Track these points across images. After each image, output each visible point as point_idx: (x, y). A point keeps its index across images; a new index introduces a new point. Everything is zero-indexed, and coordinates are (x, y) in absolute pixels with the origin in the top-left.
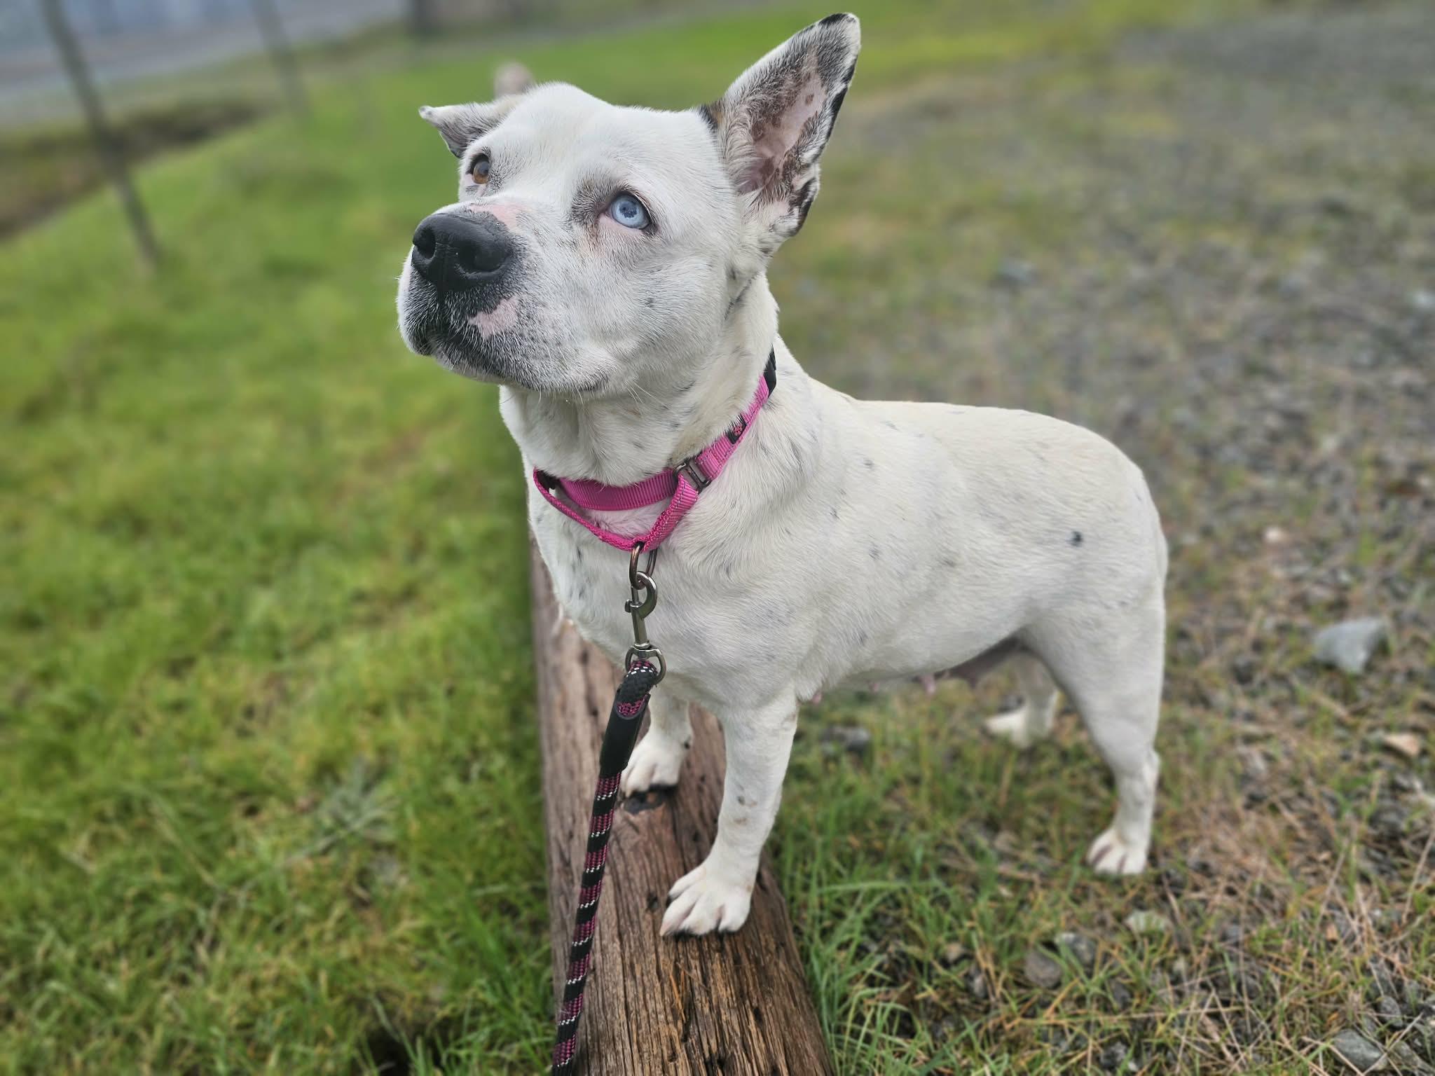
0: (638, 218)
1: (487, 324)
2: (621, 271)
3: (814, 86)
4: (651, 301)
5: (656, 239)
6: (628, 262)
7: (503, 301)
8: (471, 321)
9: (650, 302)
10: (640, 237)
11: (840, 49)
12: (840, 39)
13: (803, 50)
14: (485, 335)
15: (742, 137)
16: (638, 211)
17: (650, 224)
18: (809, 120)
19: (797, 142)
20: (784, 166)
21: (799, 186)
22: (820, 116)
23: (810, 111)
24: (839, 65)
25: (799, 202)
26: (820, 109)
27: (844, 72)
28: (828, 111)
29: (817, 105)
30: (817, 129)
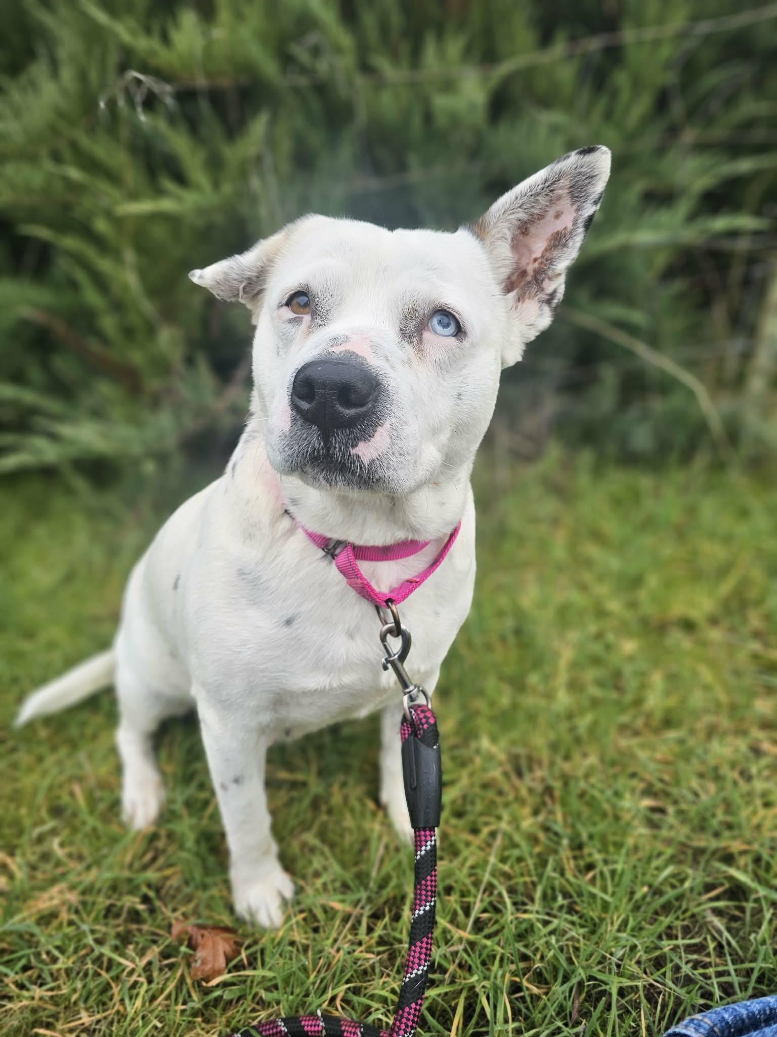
0: (452, 329)
1: (365, 452)
2: (441, 375)
3: (566, 204)
4: (460, 394)
5: (466, 343)
6: (445, 367)
7: (379, 429)
8: (353, 451)
9: (459, 396)
10: (455, 344)
11: (592, 177)
12: (593, 169)
13: (560, 176)
14: (366, 460)
15: (504, 250)
16: (452, 323)
17: (460, 332)
18: (557, 233)
19: (546, 250)
20: (535, 271)
21: (550, 290)
22: (571, 232)
23: (559, 226)
24: (590, 189)
25: (549, 302)
26: (570, 226)
27: (595, 196)
28: (581, 230)
29: (566, 221)
30: (570, 243)
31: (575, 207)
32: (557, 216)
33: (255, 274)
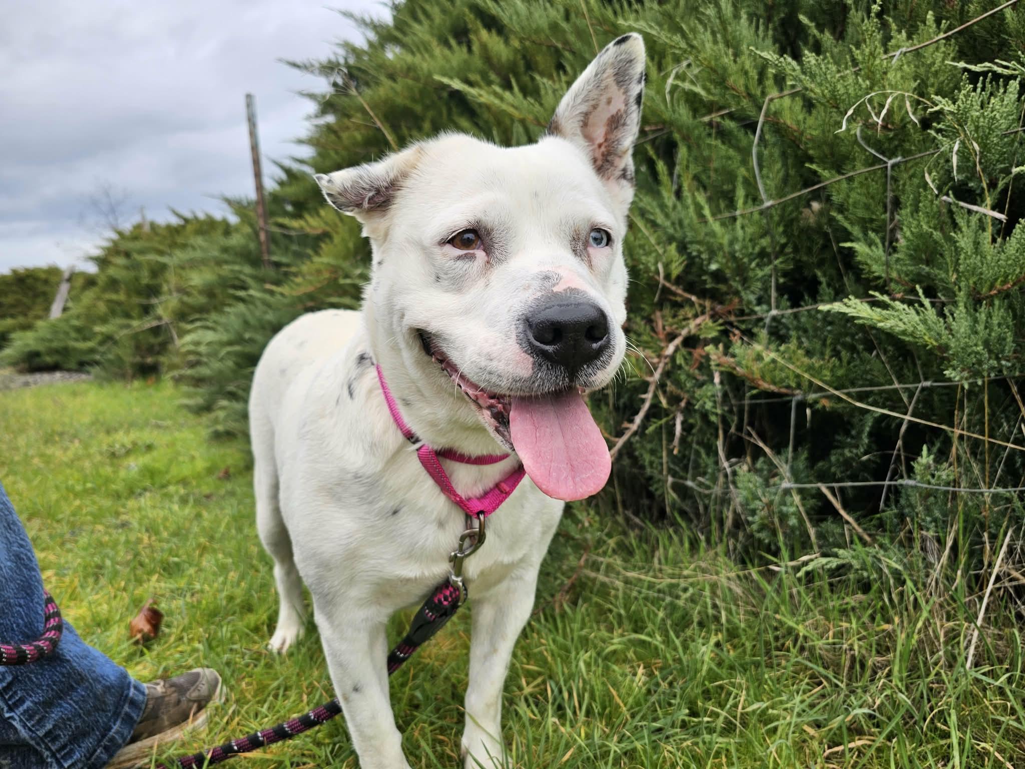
1: (603, 376)
3: (613, 90)
8: (592, 379)
12: (631, 54)
16: (604, 236)
17: (610, 241)
18: (613, 116)
19: (606, 134)
20: (603, 155)
21: (622, 166)
22: (626, 112)
23: (613, 110)
24: (631, 72)
25: (624, 176)
26: (622, 107)
27: (637, 76)
28: (634, 107)
29: (618, 105)
30: (628, 122)
31: (622, 91)
32: (609, 102)
33: (385, 184)
